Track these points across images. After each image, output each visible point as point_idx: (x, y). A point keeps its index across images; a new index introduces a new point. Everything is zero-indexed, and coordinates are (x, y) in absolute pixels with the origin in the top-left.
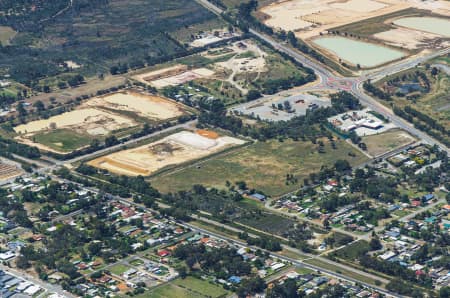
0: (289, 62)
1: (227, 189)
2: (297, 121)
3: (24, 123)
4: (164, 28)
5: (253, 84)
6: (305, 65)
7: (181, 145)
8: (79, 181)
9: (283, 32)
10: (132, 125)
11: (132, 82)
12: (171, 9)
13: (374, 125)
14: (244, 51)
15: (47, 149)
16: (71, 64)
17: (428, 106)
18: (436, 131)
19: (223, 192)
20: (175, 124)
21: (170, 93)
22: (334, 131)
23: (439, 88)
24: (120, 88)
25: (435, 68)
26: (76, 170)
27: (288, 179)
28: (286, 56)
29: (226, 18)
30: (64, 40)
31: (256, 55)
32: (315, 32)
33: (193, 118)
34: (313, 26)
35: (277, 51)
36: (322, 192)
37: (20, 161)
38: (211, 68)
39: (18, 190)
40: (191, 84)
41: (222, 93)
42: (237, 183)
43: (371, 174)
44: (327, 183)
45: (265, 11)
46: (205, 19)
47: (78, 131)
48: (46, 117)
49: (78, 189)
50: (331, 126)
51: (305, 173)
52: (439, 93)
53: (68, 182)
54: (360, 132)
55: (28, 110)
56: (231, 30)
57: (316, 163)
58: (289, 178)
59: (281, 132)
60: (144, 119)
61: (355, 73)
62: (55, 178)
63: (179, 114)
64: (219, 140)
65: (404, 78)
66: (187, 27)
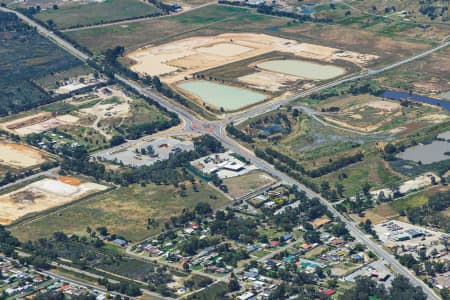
0: (154, 107)
1: (88, 235)
2: (159, 165)
4: (30, 75)
5: (117, 129)
6: (169, 110)
7: (43, 193)
9: (148, 77)
12: (36, 57)
13: (236, 167)
14: (110, 97)
17: (289, 147)
18: (296, 172)
19: (84, 239)
20: (37, 172)
21: (33, 140)
22: (196, 174)
23: (299, 130)
25: (296, 111)
27: (149, 224)
28: (151, 101)
29: (92, 64)
31: (121, 100)
32: (180, 77)
33: (56, 165)
34: (178, 71)
35: (142, 96)
36: (183, 236)
38: (75, 115)
40: (55, 131)
41: (86, 140)
42: (98, 229)
43: (231, 216)
44: (188, 226)
45: (131, 56)
46: (71, 65)
50: (194, 170)
51: (166, 217)
52: (299, 134)
54: (221, 174)
56: (96, 76)
57: (178, 206)
58: (151, 222)
59: (144, 176)
60: (6, 167)
61: (219, 117)
63: (42, 161)
64: (82, 186)
65: (266, 120)
66: (52, 74)
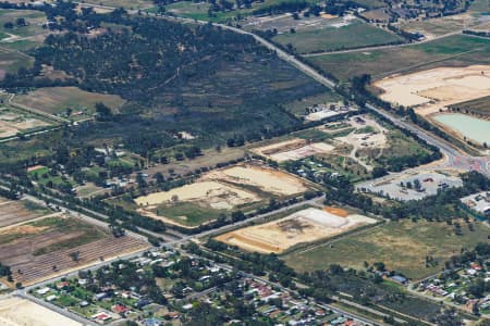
0: (412, 139)
1: (365, 270)
2: (429, 200)
3: (145, 194)
4: (277, 100)
5: (377, 160)
6: (429, 142)
7: (310, 223)
8: (209, 257)
9: (402, 107)
10: (256, 200)
11: (251, 156)
12: (280, 81)
14: (363, 126)
15: (171, 222)
16: (185, 135)
19: (362, 273)
20: (301, 200)
21: (292, 167)
22: (469, 212)
24: (240, 160)
26: (205, 245)
27: (428, 262)
28: (408, 133)
29: (340, 91)
30: (175, 110)
31: (376, 130)
32: (434, 108)
33: (319, 194)
34: (431, 102)
35: (397, 127)
36: (466, 276)
37: (145, 235)
38: (330, 143)
39: (148, 264)
40: (312, 158)
41: (346, 170)
42: (376, 264)
44: (470, 267)
45: (379, 85)
46: (317, 91)
47: (201, 204)
48: (166, 190)
49: (209, 265)
50: (465, 207)
51: (444, 256)
53: (197, 257)
55: (147, 181)
56: (346, 104)
57: (454, 247)
58: (429, 260)
59: (413, 212)
60: (268, 194)
61: (482, 153)
62: (183, 254)
63: (304, 189)
64: (349, 218)
66: (300, 100)
